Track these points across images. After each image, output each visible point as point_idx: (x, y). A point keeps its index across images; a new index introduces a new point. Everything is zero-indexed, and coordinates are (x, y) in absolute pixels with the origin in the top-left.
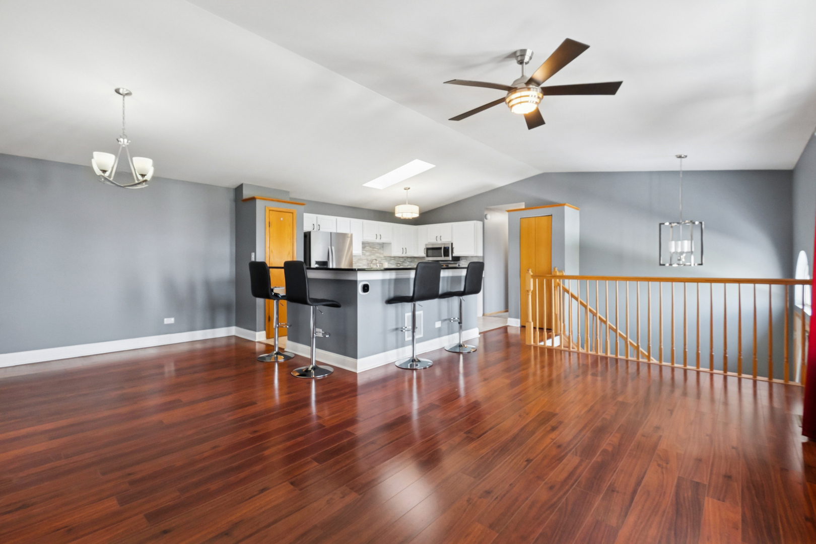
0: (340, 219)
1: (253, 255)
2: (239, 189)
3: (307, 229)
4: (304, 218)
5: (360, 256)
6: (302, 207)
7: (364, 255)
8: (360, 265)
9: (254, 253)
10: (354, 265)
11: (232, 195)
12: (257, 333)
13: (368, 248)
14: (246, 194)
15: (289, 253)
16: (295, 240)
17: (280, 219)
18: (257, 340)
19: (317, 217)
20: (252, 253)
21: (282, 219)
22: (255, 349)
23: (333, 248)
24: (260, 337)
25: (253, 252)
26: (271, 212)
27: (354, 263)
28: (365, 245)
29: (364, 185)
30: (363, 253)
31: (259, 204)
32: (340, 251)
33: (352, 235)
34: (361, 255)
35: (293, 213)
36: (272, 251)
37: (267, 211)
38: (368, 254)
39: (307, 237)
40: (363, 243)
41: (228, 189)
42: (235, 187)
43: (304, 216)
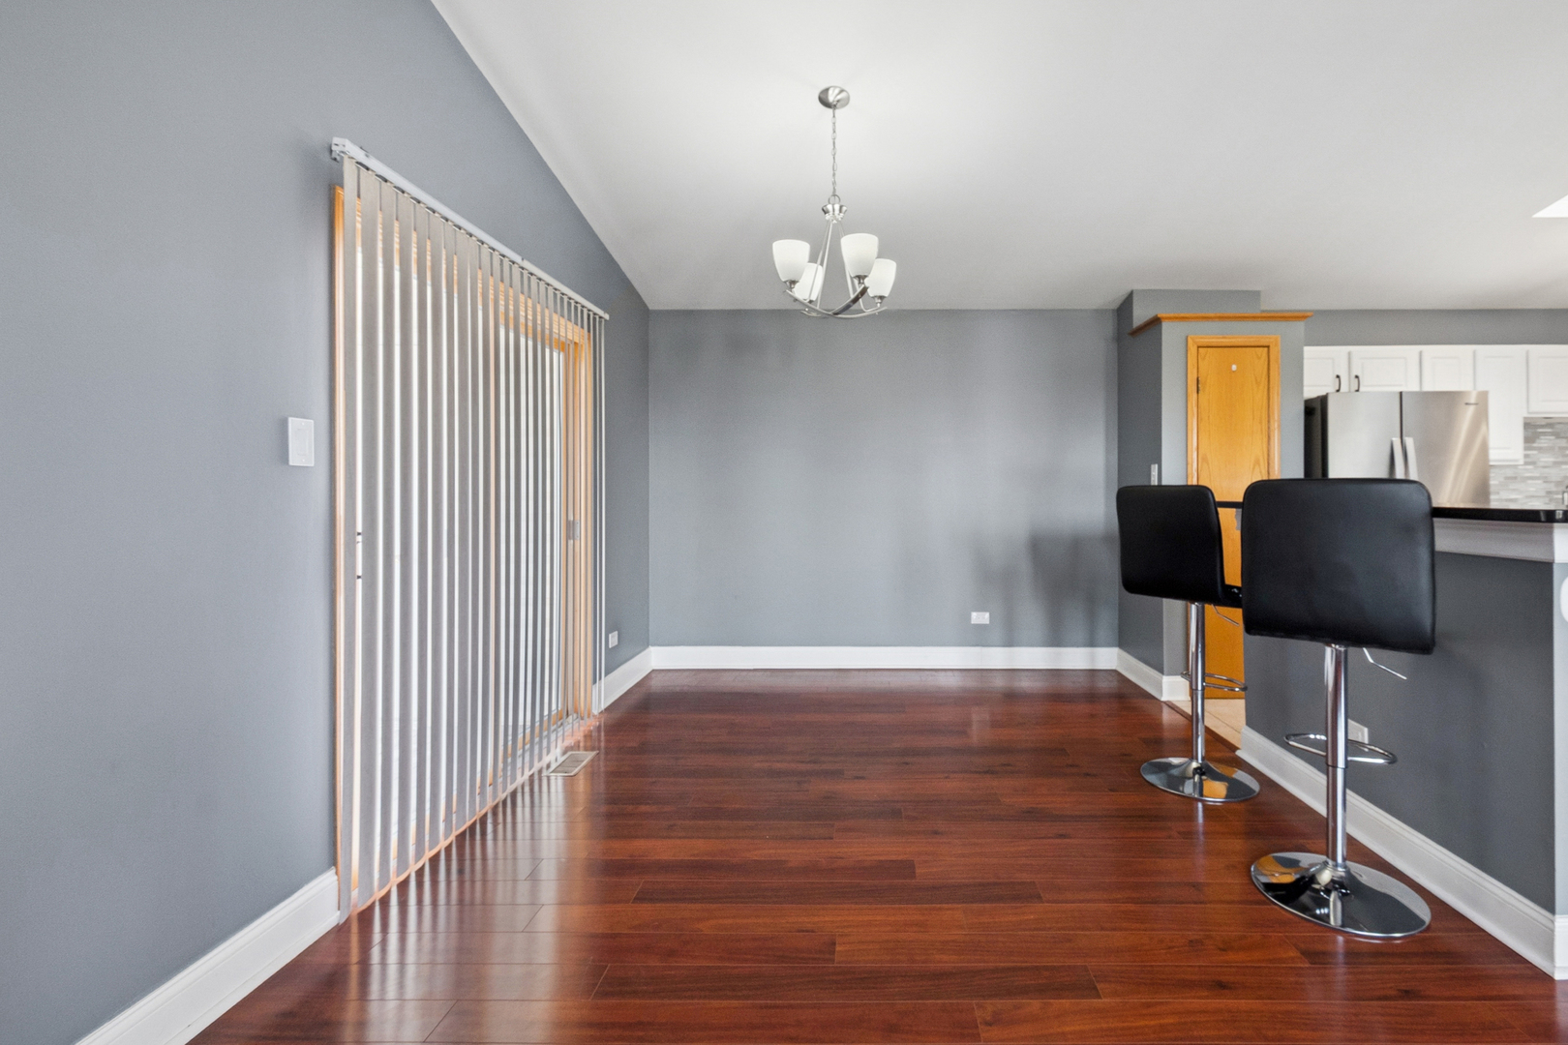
0: (1430, 351)
1: (1155, 468)
2: (1124, 308)
3: (1311, 392)
4: (1305, 361)
5: (1515, 466)
6: (1299, 327)
7: (1533, 463)
8: (1513, 496)
9: (1156, 466)
10: (1492, 497)
11: (1109, 327)
12: (1166, 680)
13: (1544, 442)
14: (1140, 315)
15: (1257, 462)
16: (1275, 425)
17: (1231, 367)
18: (1163, 699)
19: (1349, 354)
20: (1152, 466)
21: (1234, 367)
22: (1160, 719)
23: (1409, 442)
24: (1173, 690)
25: (1155, 463)
26: (1200, 349)
27: (1492, 489)
28: (1534, 430)
29: (1535, 216)
30: (1526, 456)
31: (1170, 334)
32: (1434, 449)
33: (1483, 397)
34: (1521, 462)
35: (1268, 347)
36: (1205, 459)
37: (1193, 350)
38: (1547, 459)
39: (1315, 414)
40: (1528, 425)
41: (1099, 312)
42: (1115, 305)
43: (1306, 355)
